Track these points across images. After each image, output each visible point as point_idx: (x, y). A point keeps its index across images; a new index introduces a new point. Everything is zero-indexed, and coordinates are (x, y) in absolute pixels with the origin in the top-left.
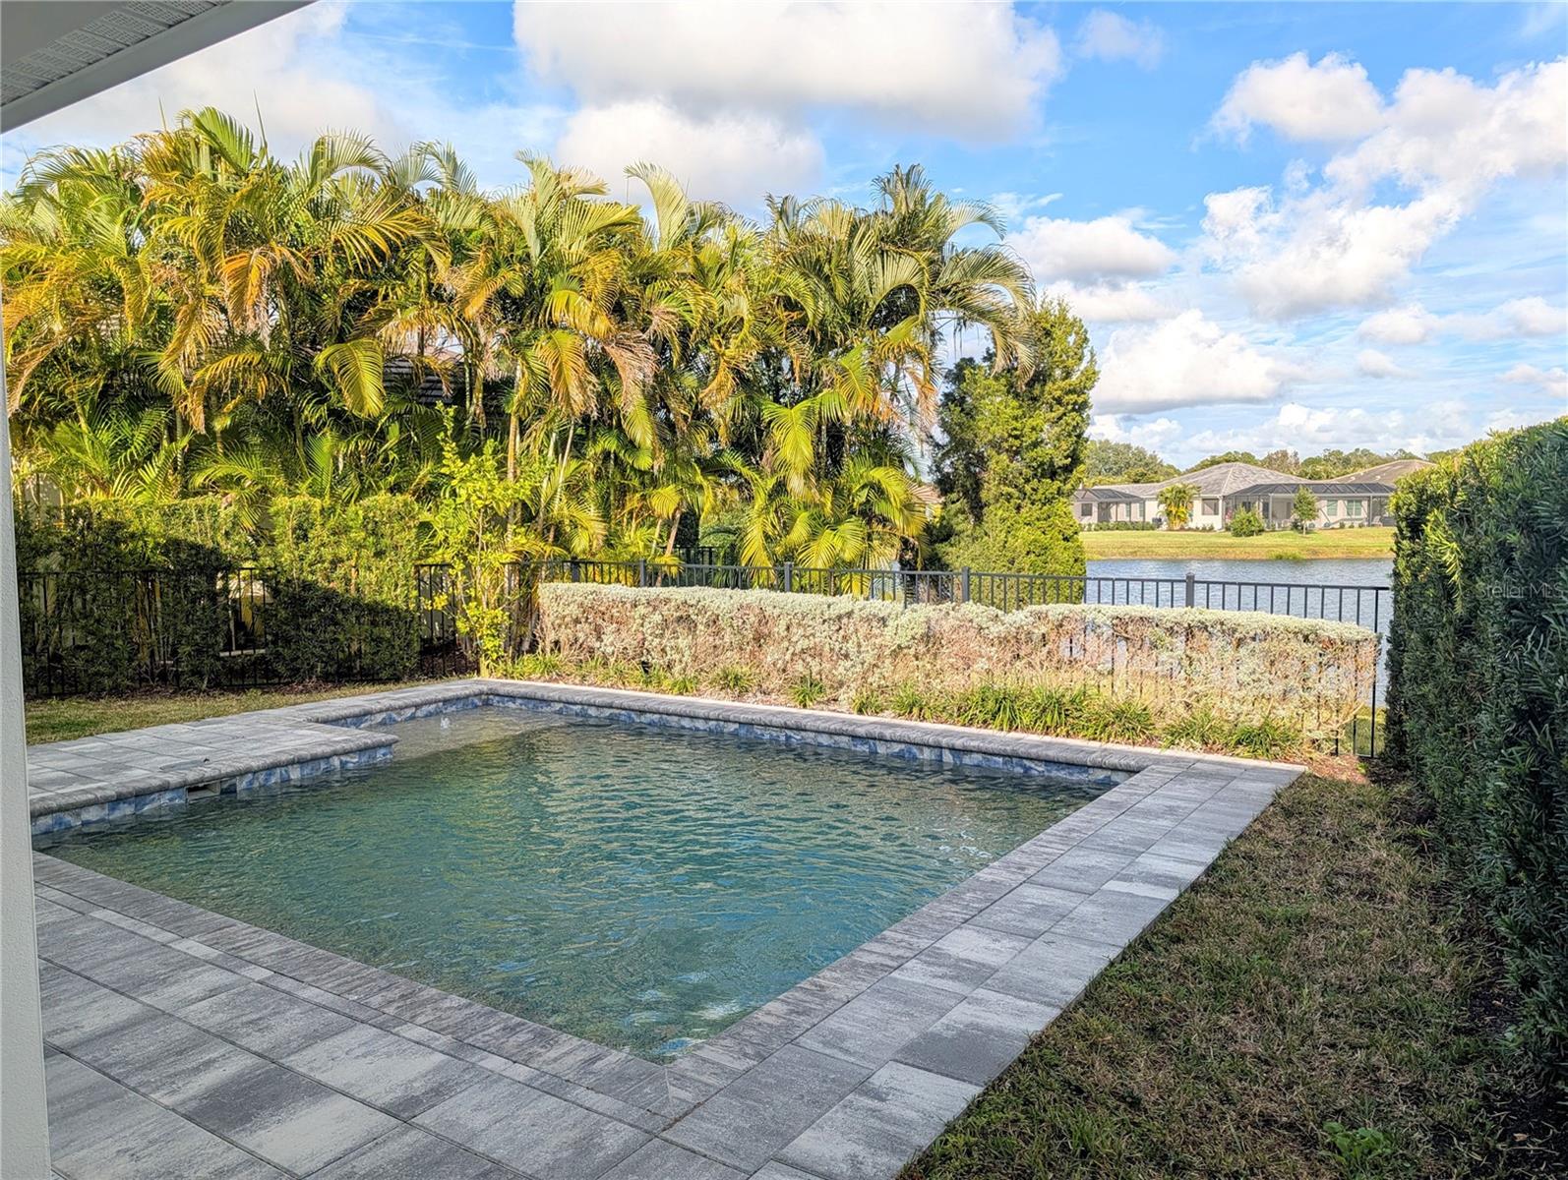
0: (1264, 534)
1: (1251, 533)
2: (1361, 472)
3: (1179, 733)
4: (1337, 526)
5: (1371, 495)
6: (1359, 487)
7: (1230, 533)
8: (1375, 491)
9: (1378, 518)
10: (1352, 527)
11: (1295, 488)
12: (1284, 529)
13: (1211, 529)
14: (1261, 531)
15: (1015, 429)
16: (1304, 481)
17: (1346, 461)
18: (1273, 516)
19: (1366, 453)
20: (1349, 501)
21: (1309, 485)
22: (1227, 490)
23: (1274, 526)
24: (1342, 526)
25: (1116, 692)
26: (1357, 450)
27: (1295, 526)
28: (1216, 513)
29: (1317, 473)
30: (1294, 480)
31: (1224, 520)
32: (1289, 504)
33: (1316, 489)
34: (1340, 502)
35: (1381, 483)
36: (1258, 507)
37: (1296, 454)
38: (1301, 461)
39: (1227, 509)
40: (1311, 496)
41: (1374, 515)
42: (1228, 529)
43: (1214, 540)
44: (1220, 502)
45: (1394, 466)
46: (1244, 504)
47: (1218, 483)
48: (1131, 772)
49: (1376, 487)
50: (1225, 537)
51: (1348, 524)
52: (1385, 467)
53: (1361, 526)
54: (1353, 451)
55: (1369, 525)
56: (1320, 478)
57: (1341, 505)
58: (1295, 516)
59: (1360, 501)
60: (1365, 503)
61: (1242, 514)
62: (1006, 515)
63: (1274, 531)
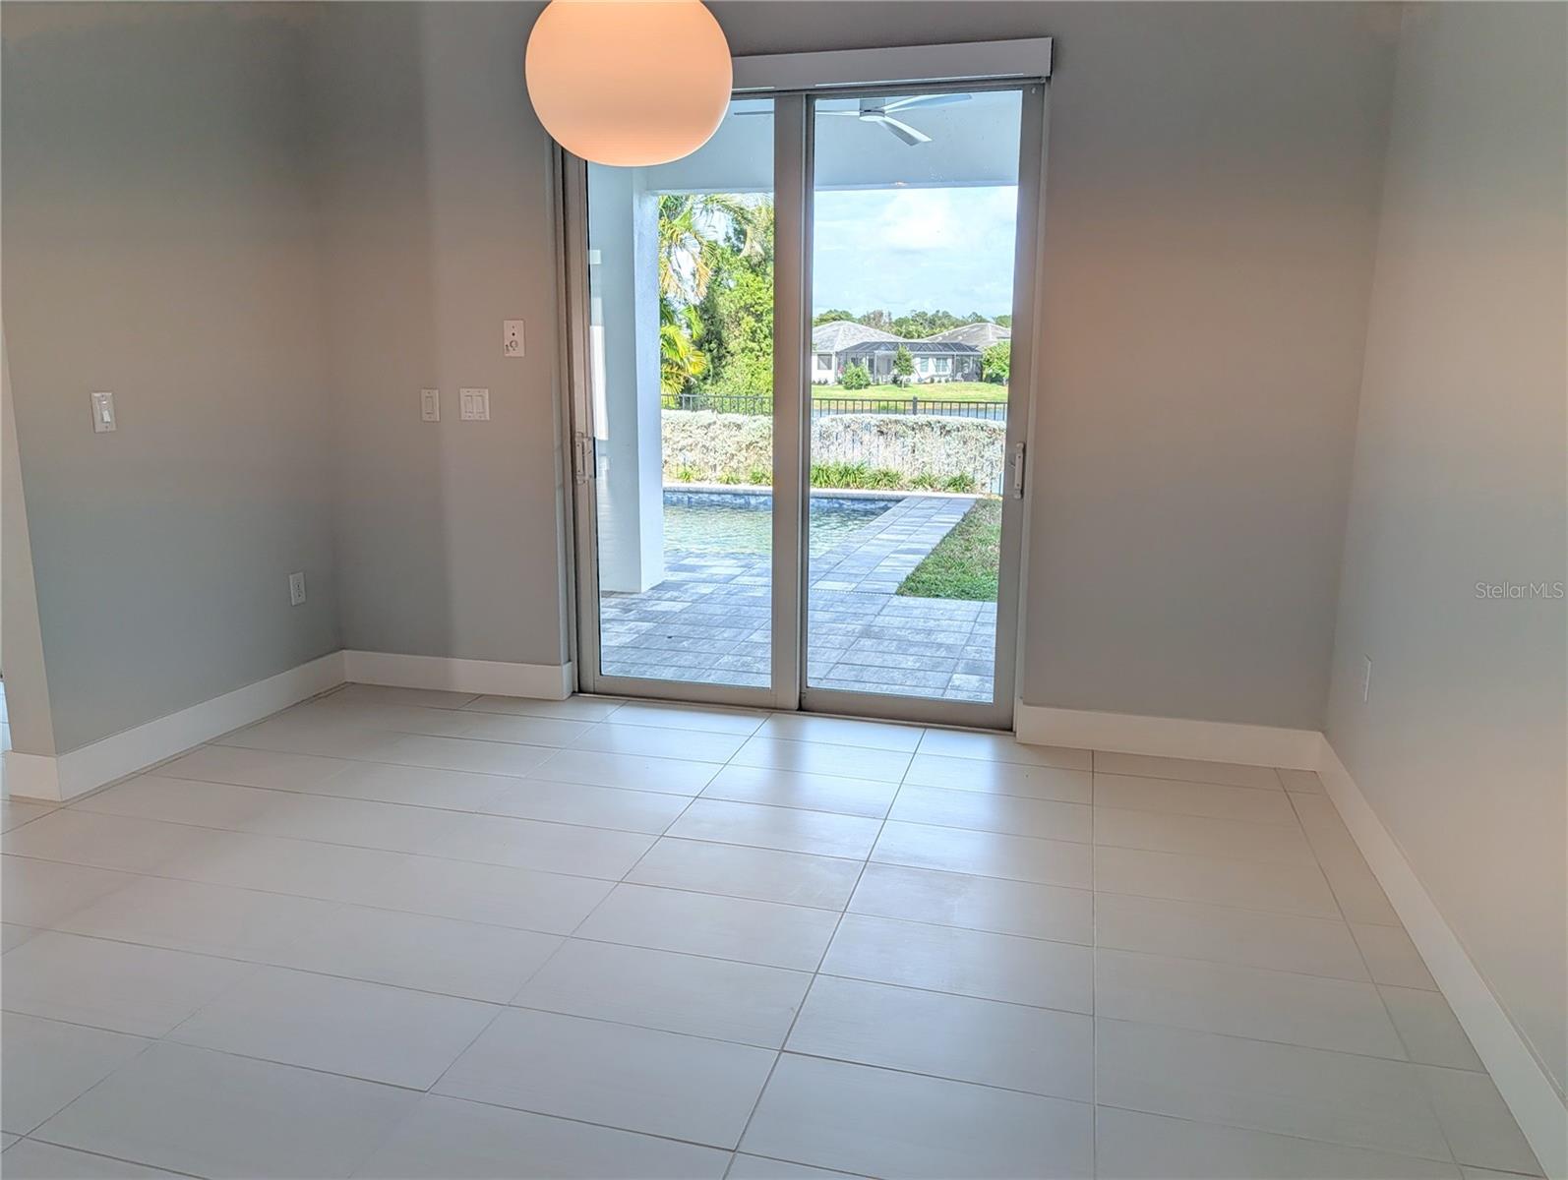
0: (870, 387)
1: (860, 387)
2: (946, 333)
3: (916, 483)
4: (929, 381)
5: (955, 353)
6: (946, 346)
7: (841, 387)
8: (958, 350)
9: (959, 374)
10: (940, 382)
11: (895, 346)
12: (886, 383)
13: (826, 382)
14: (868, 385)
15: (759, 298)
16: (901, 340)
17: (932, 323)
18: (878, 371)
19: (946, 315)
20: (937, 359)
21: (906, 343)
22: (839, 347)
23: (878, 380)
24: (932, 381)
25: (876, 466)
26: (938, 311)
27: (895, 381)
28: (830, 368)
29: (909, 333)
30: (894, 339)
31: (836, 374)
32: (889, 360)
33: (913, 347)
34: (930, 359)
35: (962, 342)
36: (865, 362)
37: (890, 314)
38: (893, 320)
39: (839, 364)
40: (908, 353)
41: (957, 372)
42: (840, 383)
43: (829, 392)
44: (834, 357)
45: (972, 328)
46: (853, 360)
47: (831, 340)
48: (898, 501)
49: (959, 347)
50: (839, 389)
51: (936, 379)
52: (966, 328)
53: (947, 381)
54: (934, 312)
55: (953, 380)
56: (912, 337)
57: (932, 362)
58: (896, 371)
59: (946, 359)
60: (950, 361)
61: (853, 369)
62: (750, 362)
63: (878, 384)
